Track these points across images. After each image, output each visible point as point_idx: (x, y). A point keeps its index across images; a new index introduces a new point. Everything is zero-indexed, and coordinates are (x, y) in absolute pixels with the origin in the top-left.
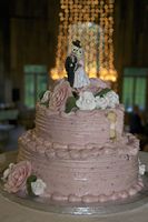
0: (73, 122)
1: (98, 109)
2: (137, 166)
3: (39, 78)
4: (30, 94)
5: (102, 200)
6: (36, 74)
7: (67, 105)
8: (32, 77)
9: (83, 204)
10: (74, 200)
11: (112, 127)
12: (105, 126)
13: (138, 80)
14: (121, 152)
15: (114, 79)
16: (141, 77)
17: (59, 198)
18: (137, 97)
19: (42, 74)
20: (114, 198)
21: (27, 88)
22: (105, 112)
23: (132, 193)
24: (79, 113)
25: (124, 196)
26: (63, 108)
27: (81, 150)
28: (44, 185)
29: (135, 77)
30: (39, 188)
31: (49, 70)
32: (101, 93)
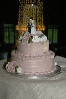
0: (31, 47)
1: (40, 42)
2: (54, 62)
3: (10, 29)
4: (6, 37)
5: (42, 74)
6: (9, 28)
7: (29, 41)
8: (7, 29)
9: (35, 75)
10: (32, 74)
11: (45, 48)
12: (42, 48)
13: (54, 30)
14: (48, 57)
15: (44, 30)
16: (55, 28)
17: (27, 74)
18: (54, 37)
19: (12, 28)
20: (46, 73)
21: (5, 34)
22: (42, 43)
23: (52, 71)
24: (33, 44)
25: (49, 73)
26: (27, 42)
27: (34, 57)
28: (21, 69)
29: (53, 29)
30: (19, 70)
31: (15, 26)
32: (41, 36)
